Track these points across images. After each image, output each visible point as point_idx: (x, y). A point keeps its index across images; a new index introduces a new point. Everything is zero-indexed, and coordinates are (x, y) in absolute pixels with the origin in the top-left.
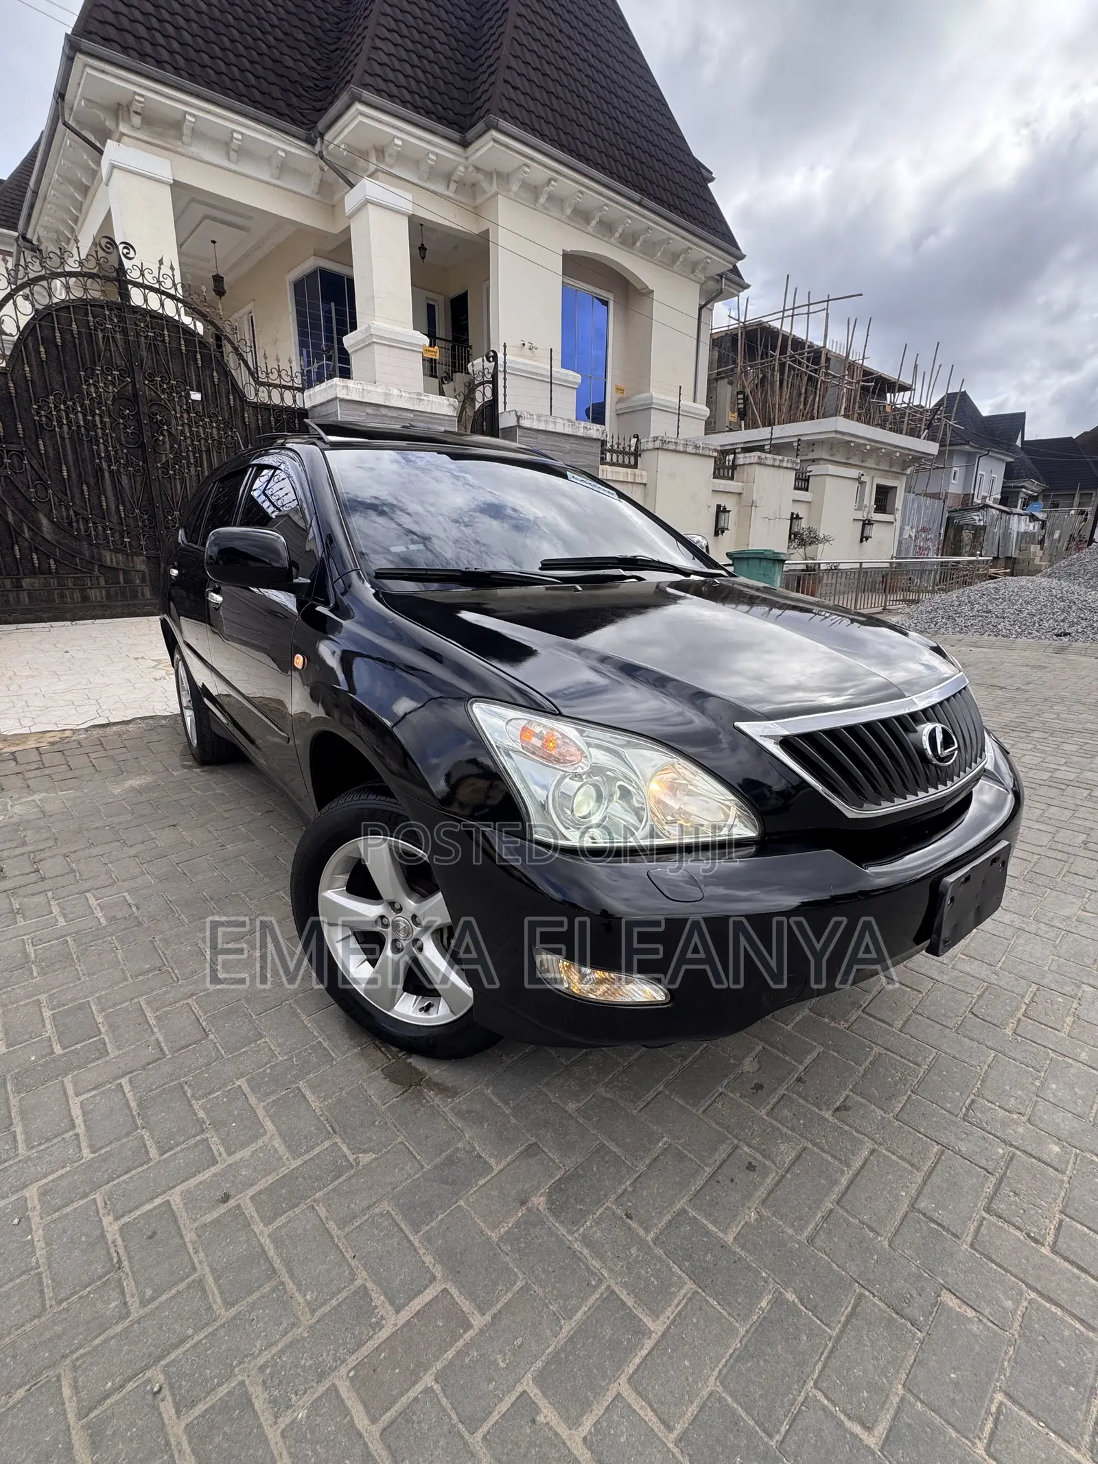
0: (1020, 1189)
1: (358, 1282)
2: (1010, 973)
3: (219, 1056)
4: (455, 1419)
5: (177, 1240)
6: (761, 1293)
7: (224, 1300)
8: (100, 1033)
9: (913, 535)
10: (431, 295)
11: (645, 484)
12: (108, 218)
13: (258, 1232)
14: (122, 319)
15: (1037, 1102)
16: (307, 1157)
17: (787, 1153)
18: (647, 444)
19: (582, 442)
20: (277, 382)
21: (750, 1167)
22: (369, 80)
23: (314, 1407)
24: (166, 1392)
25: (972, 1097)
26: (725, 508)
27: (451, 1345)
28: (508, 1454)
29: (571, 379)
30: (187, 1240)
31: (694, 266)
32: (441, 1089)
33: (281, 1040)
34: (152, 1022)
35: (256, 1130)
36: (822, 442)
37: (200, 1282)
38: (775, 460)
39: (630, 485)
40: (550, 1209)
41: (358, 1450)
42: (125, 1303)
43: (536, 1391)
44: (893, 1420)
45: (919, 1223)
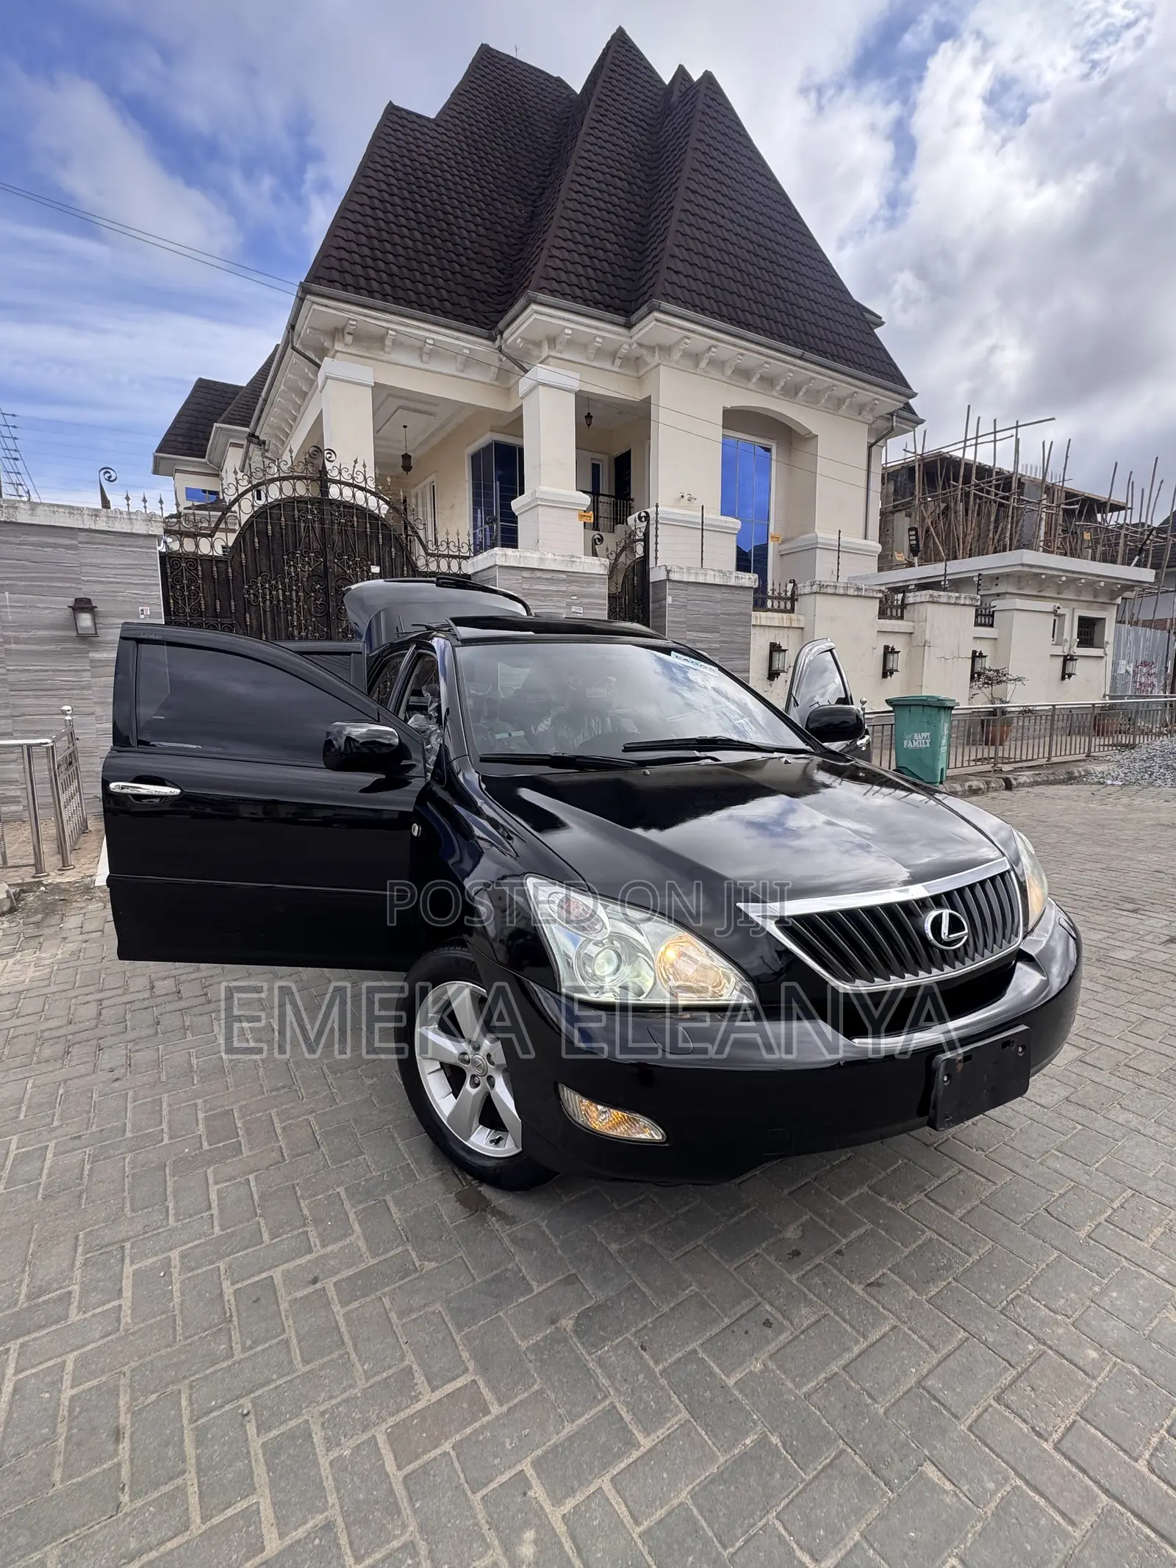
0: (1039, 1386)
1: (406, 1363)
2: (1106, 1174)
3: (326, 1166)
4: (462, 1480)
5: (274, 1307)
6: (748, 1432)
7: (302, 1357)
8: (238, 1136)
9: (1131, 670)
10: (597, 456)
11: (802, 628)
12: (319, 420)
13: (335, 1310)
14: (321, 511)
15: (1089, 1307)
16: (383, 1257)
17: (805, 1315)
18: (804, 588)
19: (733, 590)
20: (446, 553)
21: (768, 1324)
22: (544, 283)
23: (358, 1448)
24: (252, 1416)
25: (1018, 1292)
26: (893, 649)
27: (469, 1424)
28: (498, 1514)
29: (731, 525)
30: (282, 1308)
31: (861, 409)
32: (502, 1216)
33: (377, 1158)
34: (279, 1131)
35: (348, 1231)
36: (1008, 575)
37: (287, 1342)
38: (950, 597)
39: (786, 630)
40: (575, 1331)
41: (384, 1486)
42: (231, 1348)
43: (532, 1471)
44: (842, 1559)
45: (921, 1399)
